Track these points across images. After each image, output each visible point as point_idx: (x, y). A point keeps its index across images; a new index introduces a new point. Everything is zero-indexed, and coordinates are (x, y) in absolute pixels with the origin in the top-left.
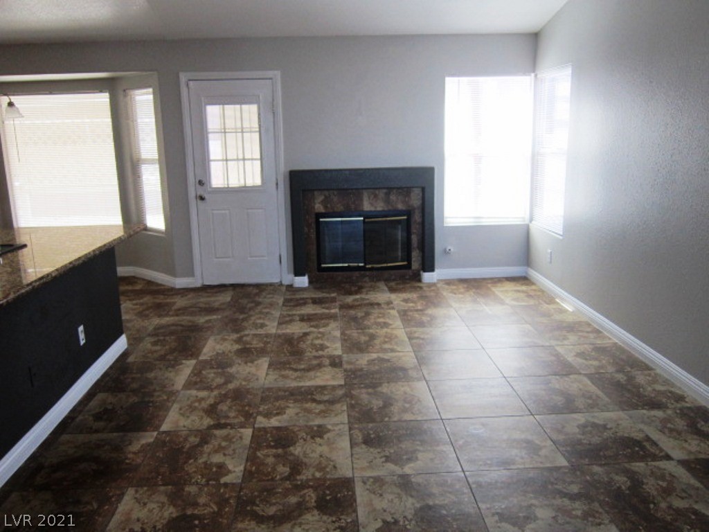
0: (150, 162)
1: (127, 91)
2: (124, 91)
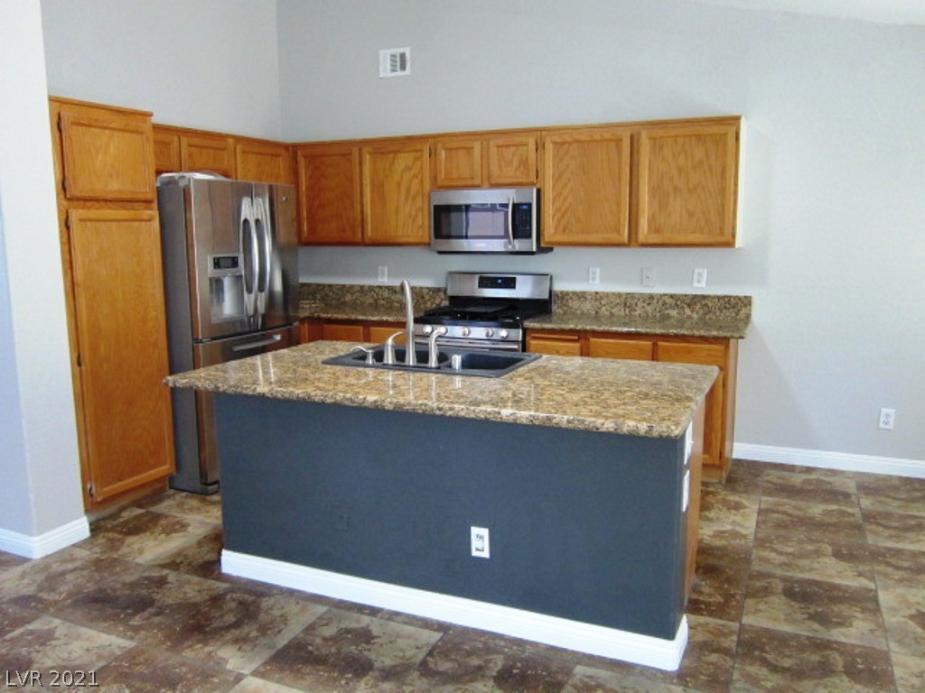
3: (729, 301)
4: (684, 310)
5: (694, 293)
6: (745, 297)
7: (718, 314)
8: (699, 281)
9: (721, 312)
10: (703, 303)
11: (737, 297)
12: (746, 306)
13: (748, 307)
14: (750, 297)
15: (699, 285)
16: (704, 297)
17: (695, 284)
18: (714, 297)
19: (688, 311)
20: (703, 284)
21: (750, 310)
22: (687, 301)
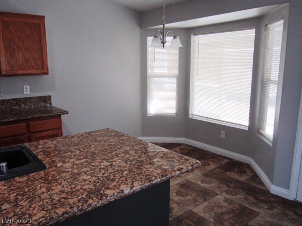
0: (273, 82)
1: (268, 26)
2: (266, 25)
3: (42, 98)
4: (21, 105)
5: (25, 97)
6: (48, 96)
7: (37, 105)
8: (26, 91)
9: (39, 104)
10: (30, 101)
11: (45, 96)
12: (49, 100)
13: (50, 100)
14: (50, 96)
15: (27, 93)
16: (30, 98)
17: (25, 93)
18: (35, 98)
19: (23, 106)
20: (28, 93)
21: (51, 101)
22: (22, 101)
